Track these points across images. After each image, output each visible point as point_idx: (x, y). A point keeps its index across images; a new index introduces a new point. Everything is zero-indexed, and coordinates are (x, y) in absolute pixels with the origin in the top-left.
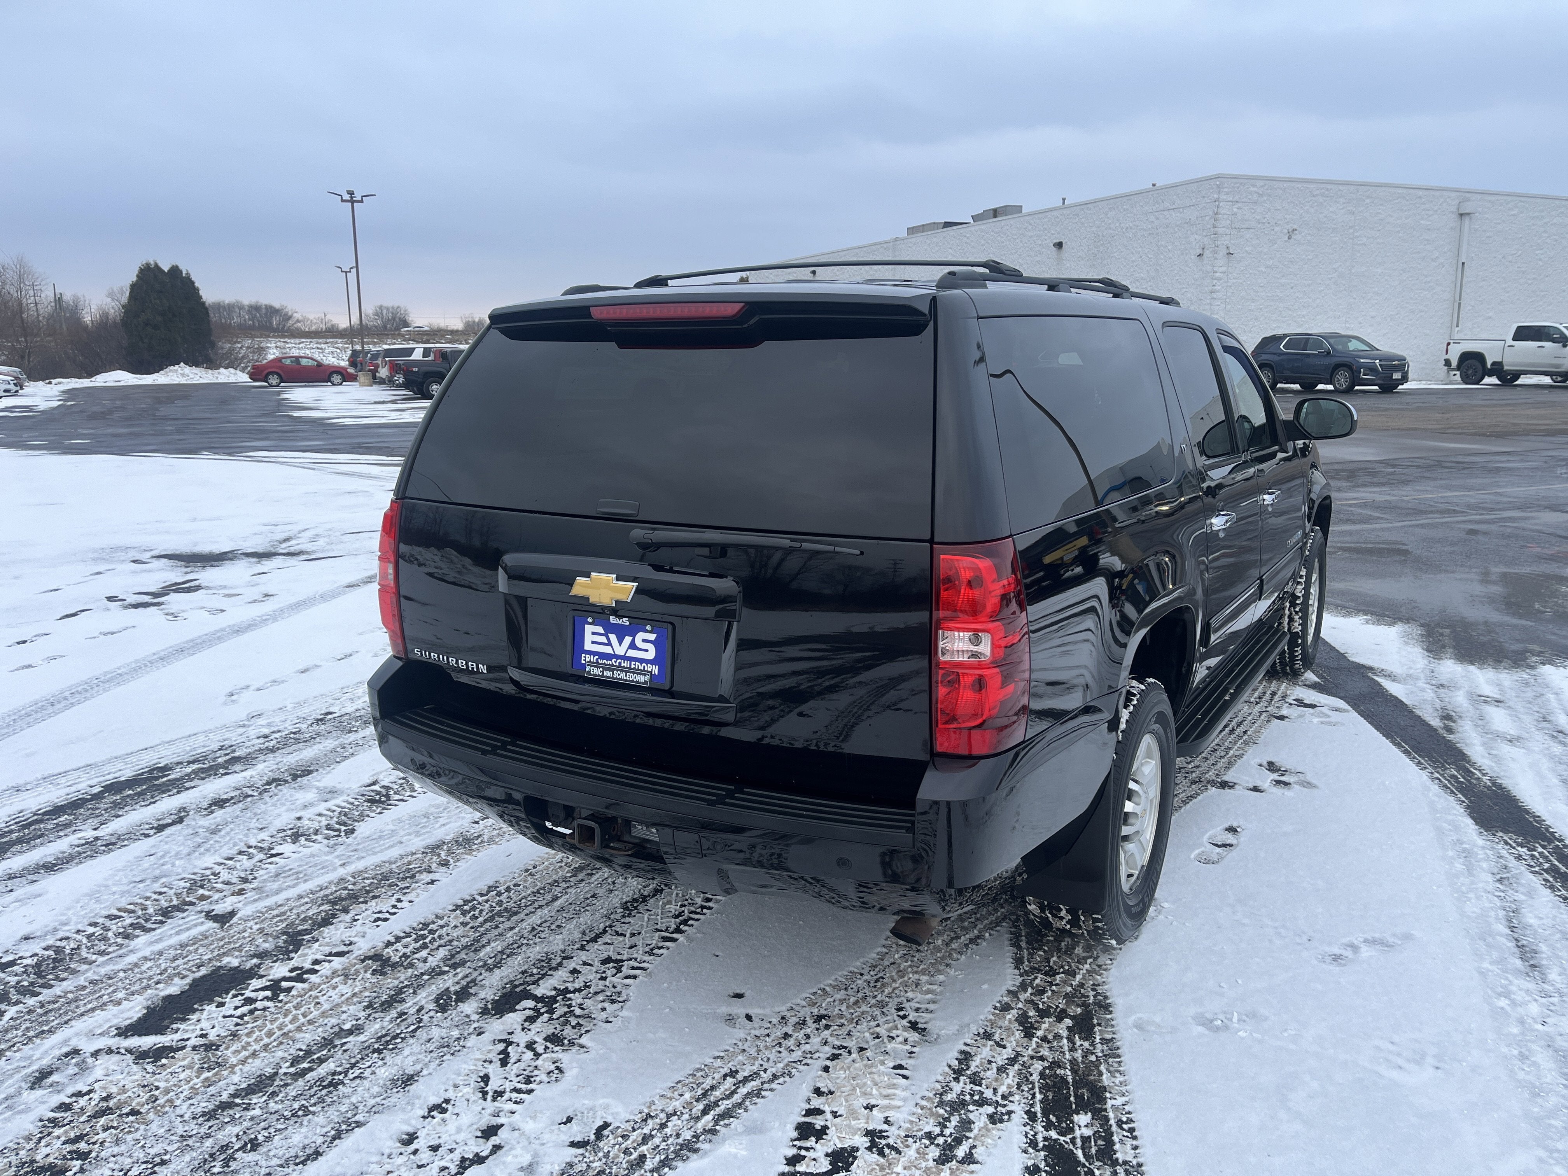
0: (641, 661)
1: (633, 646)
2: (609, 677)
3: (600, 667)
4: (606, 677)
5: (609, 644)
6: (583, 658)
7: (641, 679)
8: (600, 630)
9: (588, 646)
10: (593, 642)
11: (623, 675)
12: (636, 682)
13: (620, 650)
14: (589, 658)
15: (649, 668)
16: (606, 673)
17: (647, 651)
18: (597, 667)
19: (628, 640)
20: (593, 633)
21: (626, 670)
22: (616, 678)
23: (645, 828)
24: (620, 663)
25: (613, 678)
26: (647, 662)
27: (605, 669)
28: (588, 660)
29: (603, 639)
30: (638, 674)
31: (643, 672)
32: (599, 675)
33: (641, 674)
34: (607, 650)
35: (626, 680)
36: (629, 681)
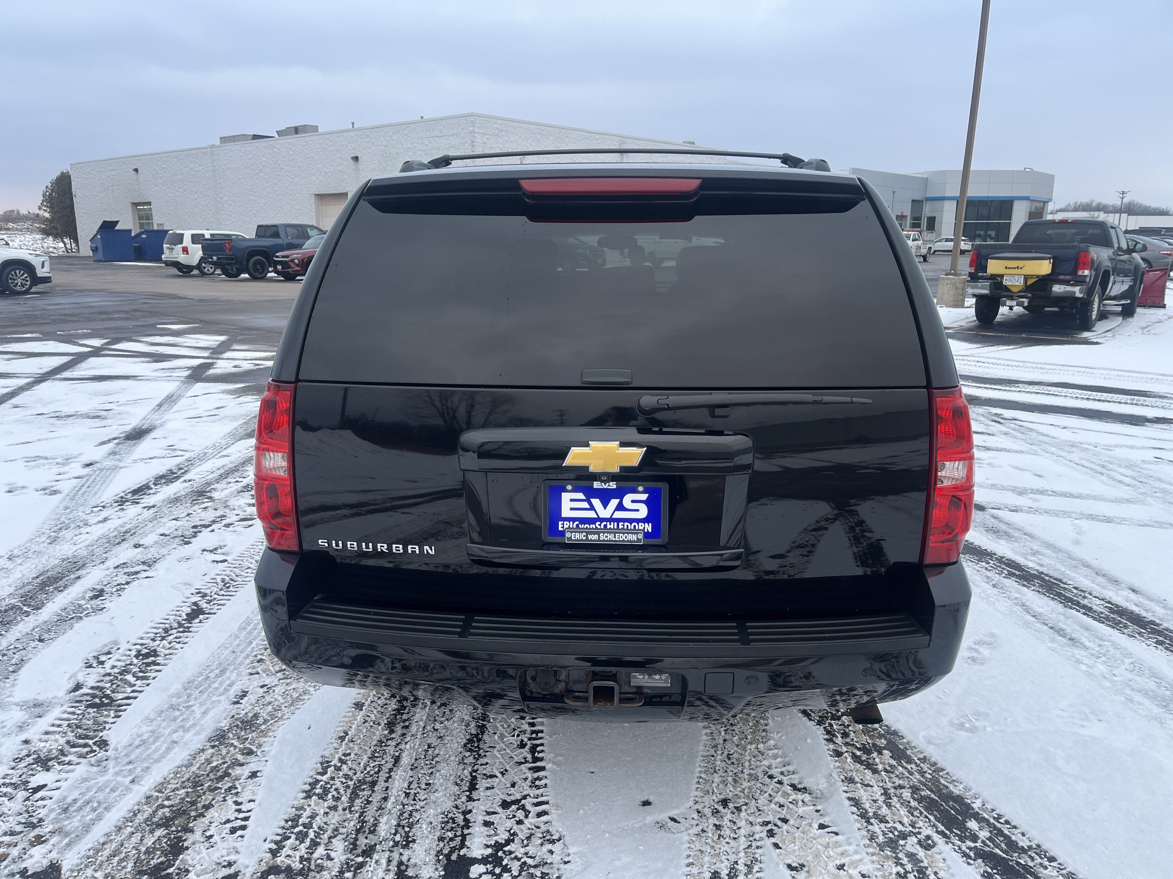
0: (631, 521)
1: (620, 507)
2: (594, 540)
3: (582, 532)
4: (591, 540)
5: (592, 508)
6: (560, 526)
7: (633, 537)
8: (581, 496)
9: (566, 512)
10: (572, 509)
11: (611, 537)
12: (628, 541)
13: (605, 513)
14: (566, 524)
15: (641, 526)
16: (590, 537)
17: (638, 510)
18: (579, 532)
19: (614, 502)
20: (572, 500)
21: (614, 532)
22: (604, 540)
23: (646, 677)
24: (605, 526)
25: (599, 540)
26: (638, 521)
27: (588, 533)
28: (566, 526)
29: (586, 505)
30: (628, 533)
31: (635, 531)
32: (582, 540)
33: (632, 533)
34: (591, 514)
35: (616, 541)
36: (620, 541)
